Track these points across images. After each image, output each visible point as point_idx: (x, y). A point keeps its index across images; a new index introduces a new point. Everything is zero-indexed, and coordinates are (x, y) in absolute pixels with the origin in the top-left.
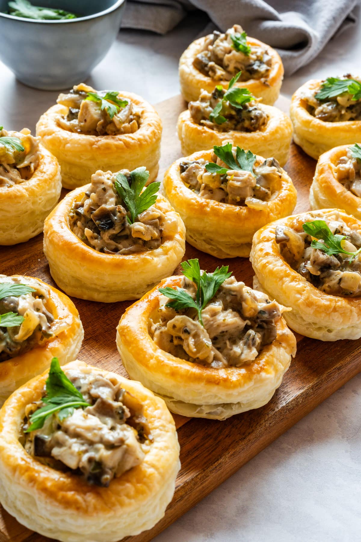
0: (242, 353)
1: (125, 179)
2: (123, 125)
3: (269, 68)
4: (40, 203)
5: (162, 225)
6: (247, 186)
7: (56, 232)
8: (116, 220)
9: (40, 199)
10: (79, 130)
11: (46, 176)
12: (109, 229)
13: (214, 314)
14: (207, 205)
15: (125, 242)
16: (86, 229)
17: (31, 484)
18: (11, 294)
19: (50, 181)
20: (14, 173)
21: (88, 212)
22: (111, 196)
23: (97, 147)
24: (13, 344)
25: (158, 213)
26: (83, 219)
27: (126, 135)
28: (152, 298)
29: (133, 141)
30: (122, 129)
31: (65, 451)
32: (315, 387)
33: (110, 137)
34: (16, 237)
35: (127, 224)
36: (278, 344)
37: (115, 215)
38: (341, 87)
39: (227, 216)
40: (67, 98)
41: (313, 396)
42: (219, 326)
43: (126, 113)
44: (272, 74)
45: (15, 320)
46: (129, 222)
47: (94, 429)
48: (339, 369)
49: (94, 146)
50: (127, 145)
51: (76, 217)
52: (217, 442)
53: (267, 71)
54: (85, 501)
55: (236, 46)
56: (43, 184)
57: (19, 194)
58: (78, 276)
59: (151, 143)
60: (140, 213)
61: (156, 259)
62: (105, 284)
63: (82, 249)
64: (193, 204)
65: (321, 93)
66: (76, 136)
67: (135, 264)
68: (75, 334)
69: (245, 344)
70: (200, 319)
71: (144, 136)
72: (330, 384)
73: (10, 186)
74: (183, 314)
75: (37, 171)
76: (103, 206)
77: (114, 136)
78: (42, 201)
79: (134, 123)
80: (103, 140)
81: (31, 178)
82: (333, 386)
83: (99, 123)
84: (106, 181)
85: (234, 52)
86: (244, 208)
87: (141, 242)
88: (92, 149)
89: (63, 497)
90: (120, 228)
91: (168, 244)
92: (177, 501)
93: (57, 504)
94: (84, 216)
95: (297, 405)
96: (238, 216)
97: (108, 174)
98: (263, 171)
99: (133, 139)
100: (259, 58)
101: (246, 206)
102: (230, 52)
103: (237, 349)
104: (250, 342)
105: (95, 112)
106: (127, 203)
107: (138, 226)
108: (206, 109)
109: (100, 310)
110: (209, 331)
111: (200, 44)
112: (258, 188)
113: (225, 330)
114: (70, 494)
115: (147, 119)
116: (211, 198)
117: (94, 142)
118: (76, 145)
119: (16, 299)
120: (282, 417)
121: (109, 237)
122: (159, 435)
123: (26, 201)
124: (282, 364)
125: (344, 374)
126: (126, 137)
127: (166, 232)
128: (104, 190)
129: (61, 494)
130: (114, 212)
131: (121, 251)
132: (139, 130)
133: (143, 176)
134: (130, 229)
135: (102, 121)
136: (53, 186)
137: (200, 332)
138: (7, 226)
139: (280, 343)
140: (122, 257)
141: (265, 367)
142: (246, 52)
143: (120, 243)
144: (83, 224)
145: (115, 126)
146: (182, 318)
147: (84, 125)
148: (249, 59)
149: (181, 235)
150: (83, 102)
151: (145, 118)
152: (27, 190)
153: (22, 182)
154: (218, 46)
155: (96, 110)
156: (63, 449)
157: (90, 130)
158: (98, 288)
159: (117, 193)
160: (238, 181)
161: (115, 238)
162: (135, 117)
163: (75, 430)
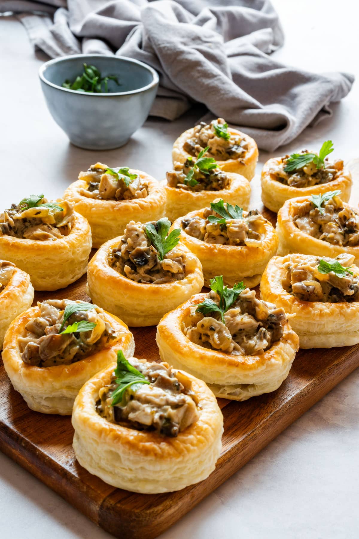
0: (256, 345)
1: (153, 226)
2: (137, 192)
3: (244, 150)
4: (78, 253)
5: (184, 262)
6: (243, 230)
7: (101, 270)
8: (149, 257)
9: (78, 250)
10: (100, 198)
11: (81, 232)
12: (144, 265)
13: (234, 316)
14: (215, 248)
15: (158, 275)
16: (126, 266)
17: (115, 441)
18: (80, 309)
19: (85, 236)
20: (55, 230)
21: (125, 254)
22: (143, 240)
23: (118, 209)
24: (85, 346)
25: (180, 253)
26: (121, 260)
27: (140, 199)
28: (185, 308)
29: (146, 204)
30: (136, 194)
31: (139, 414)
32: (321, 378)
33: (127, 201)
34: (59, 282)
35: (159, 261)
36: (285, 341)
37: (148, 254)
38: (303, 160)
39: (232, 255)
40: (87, 175)
41: (319, 386)
42: (237, 324)
43: (137, 183)
44: (248, 155)
45: (88, 326)
46: (160, 259)
47: (160, 396)
48: (337, 365)
49: (116, 208)
50: (142, 206)
51: (115, 259)
52: (250, 419)
53: (243, 153)
54: (160, 448)
55: (218, 133)
56: (80, 238)
57: (62, 245)
58: (121, 303)
59: (160, 205)
60: (167, 253)
61: (183, 287)
62: (143, 308)
63: (125, 281)
64: (203, 249)
65: (287, 167)
66: (99, 202)
67: (168, 291)
68: (129, 342)
69: (258, 338)
70: (223, 319)
71: (154, 200)
72: (331, 377)
73: (54, 240)
74: (210, 316)
75: (73, 228)
76: (138, 247)
77: (131, 200)
78: (80, 252)
79: (144, 190)
80: (123, 204)
81: (70, 234)
82: (333, 380)
83: (117, 191)
84: (138, 228)
85: (216, 138)
86: (244, 247)
87: (170, 274)
88: (114, 211)
89: (144, 447)
90: (153, 264)
91: (190, 276)
92: (226, 462)
93: (139, 453)
94: (122, 257)
95: (308, 392)
96: (240, 253)
97: (138, 224)
98: (250, 219)
99: (146, 202)
100: (237, 143)
101: (245, 245)
102: (213, 137)
103: (252, 342)
104: (262, 335)
105: (112, 182)
106: (156, 245)
107: (167, 261)
108: (180, 175)
109: (138, 333)
110: (229, 329)
111: (190, 133)
112: (250, 232)
113: (242, 328)
114: (148, 444)
115: (154, 188)
116: (216, 243)
117: (115, 206)
118: (101, 208)
119: (85, 312)
120: (298, 401)
121: (145, 272)
122: (206, 404)
123: (67, 251)
124: (288, 356)
125: (341, 370)
126: (140, 200)
127: (188, 268)
128: (138, 235)
129: (142, 444)
130: (147, 252)
131: (155, 282)
132: (149, 196)
133: (167, 224)
134: (161, 265)
135: (120, 189)
136: (87, 240)
137: (223, 329)
138: (53, 273)
139: (286, 341)
140: (157, 286)
141: (275, 356)
142: (225, 138)
143: (153, 276)
144: (121, 264)
145: (131, 192)
146: (209, 319)
147: (105, 194)
148: (228, 143)
149: (200, 269)
150: (102, 176)
151: (152, 188)
152: (68, 242)
153: (63, 237)
154: (203, 133)
155: (113, 181)
156: (137, 413)
157: (109, 197)
158: (138, 313)
159: (147, 238)
160: (236, 227)
161: (149, 272)
162: (144, 186)
163: (145, 397)
